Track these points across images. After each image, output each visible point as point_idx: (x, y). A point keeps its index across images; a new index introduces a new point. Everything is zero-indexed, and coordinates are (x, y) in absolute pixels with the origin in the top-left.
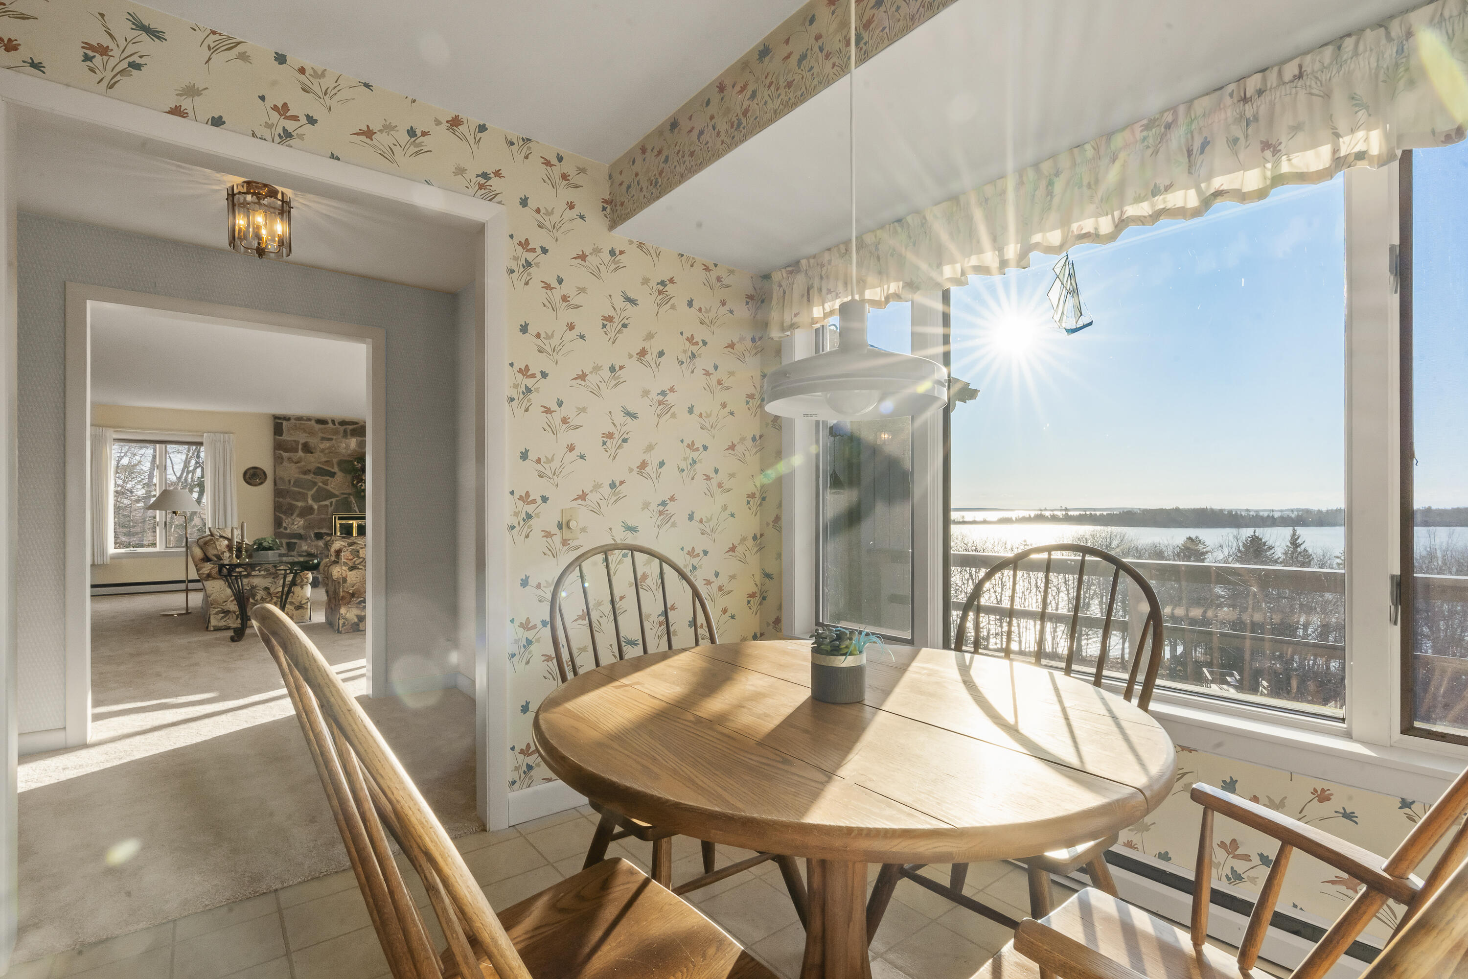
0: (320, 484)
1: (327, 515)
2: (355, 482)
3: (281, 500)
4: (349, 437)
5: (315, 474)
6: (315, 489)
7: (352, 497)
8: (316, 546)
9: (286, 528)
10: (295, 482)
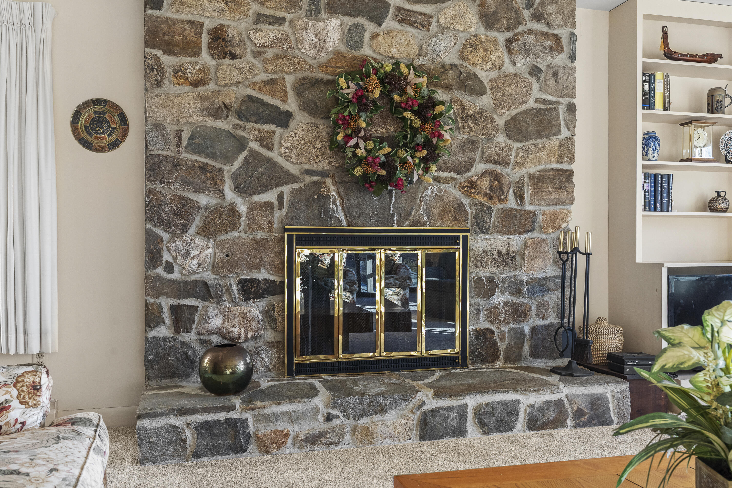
0: (254, 145)
1: (271, 230)
2: (340, 137)
3: (159, 186)
4: (323, 15)
5: (240, 115)
6: (241, 158)
7: (329, 181)
8: (244, 317)
9: (169, 268)
10: (191, 138)
